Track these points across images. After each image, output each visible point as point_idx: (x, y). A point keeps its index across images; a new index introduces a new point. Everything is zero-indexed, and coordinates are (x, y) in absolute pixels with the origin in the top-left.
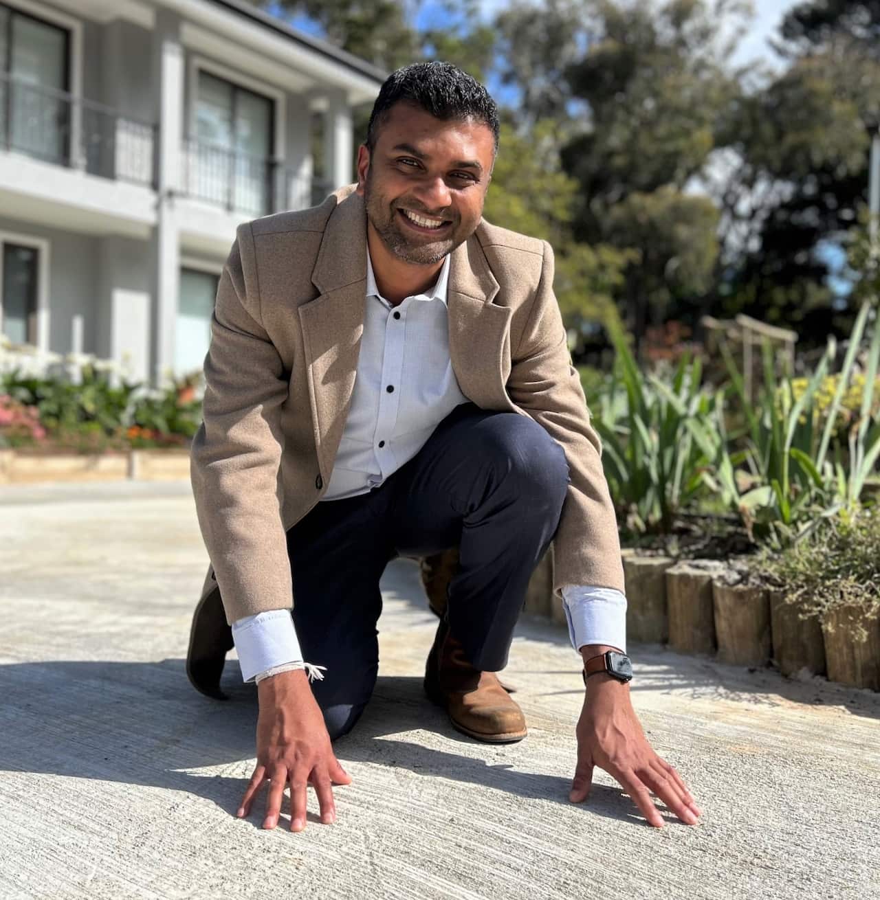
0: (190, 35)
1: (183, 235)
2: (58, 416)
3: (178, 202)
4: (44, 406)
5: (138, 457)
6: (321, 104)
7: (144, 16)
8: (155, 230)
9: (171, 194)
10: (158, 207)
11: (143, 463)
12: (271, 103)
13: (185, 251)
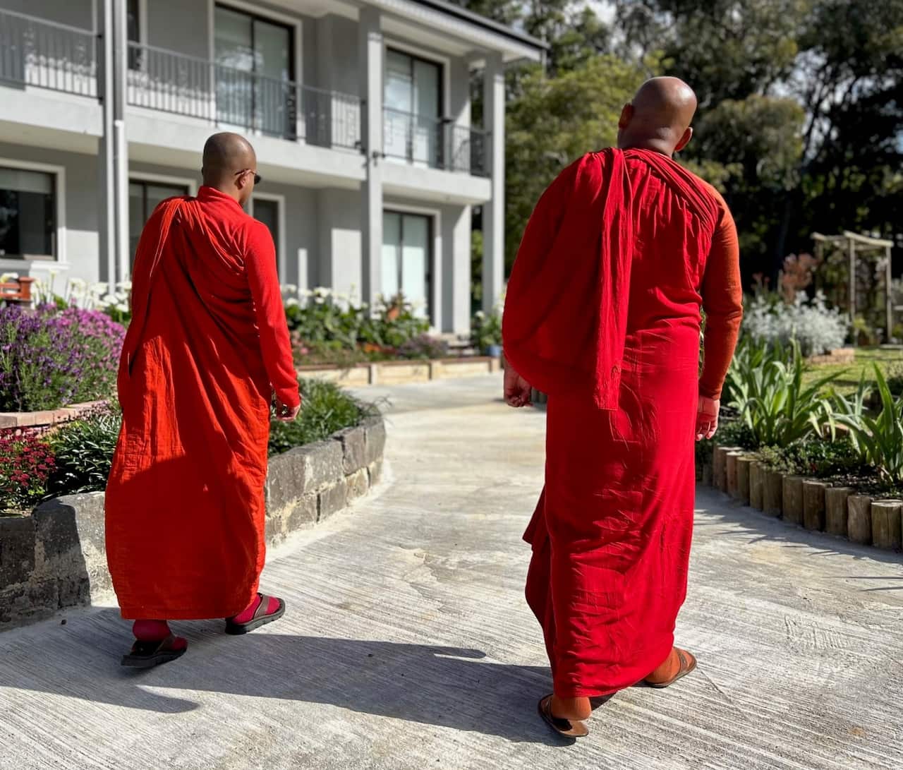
0: (386, 23)
1: (384, 186)
2: (312, 335)
3: (380, 160)
4: (301, 329)
5: (374, 367)
6: (480, 64)
7: (351, 12)
8: (365, 185)
9: (375, 155)
10: (366, 165)
11: (378, 370)
12: (439, 67)
13: (387, 197)
